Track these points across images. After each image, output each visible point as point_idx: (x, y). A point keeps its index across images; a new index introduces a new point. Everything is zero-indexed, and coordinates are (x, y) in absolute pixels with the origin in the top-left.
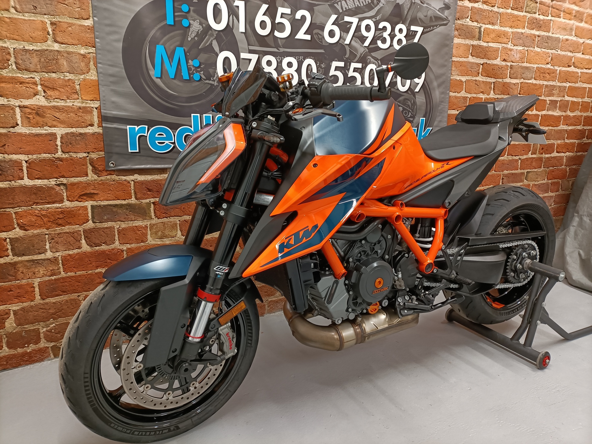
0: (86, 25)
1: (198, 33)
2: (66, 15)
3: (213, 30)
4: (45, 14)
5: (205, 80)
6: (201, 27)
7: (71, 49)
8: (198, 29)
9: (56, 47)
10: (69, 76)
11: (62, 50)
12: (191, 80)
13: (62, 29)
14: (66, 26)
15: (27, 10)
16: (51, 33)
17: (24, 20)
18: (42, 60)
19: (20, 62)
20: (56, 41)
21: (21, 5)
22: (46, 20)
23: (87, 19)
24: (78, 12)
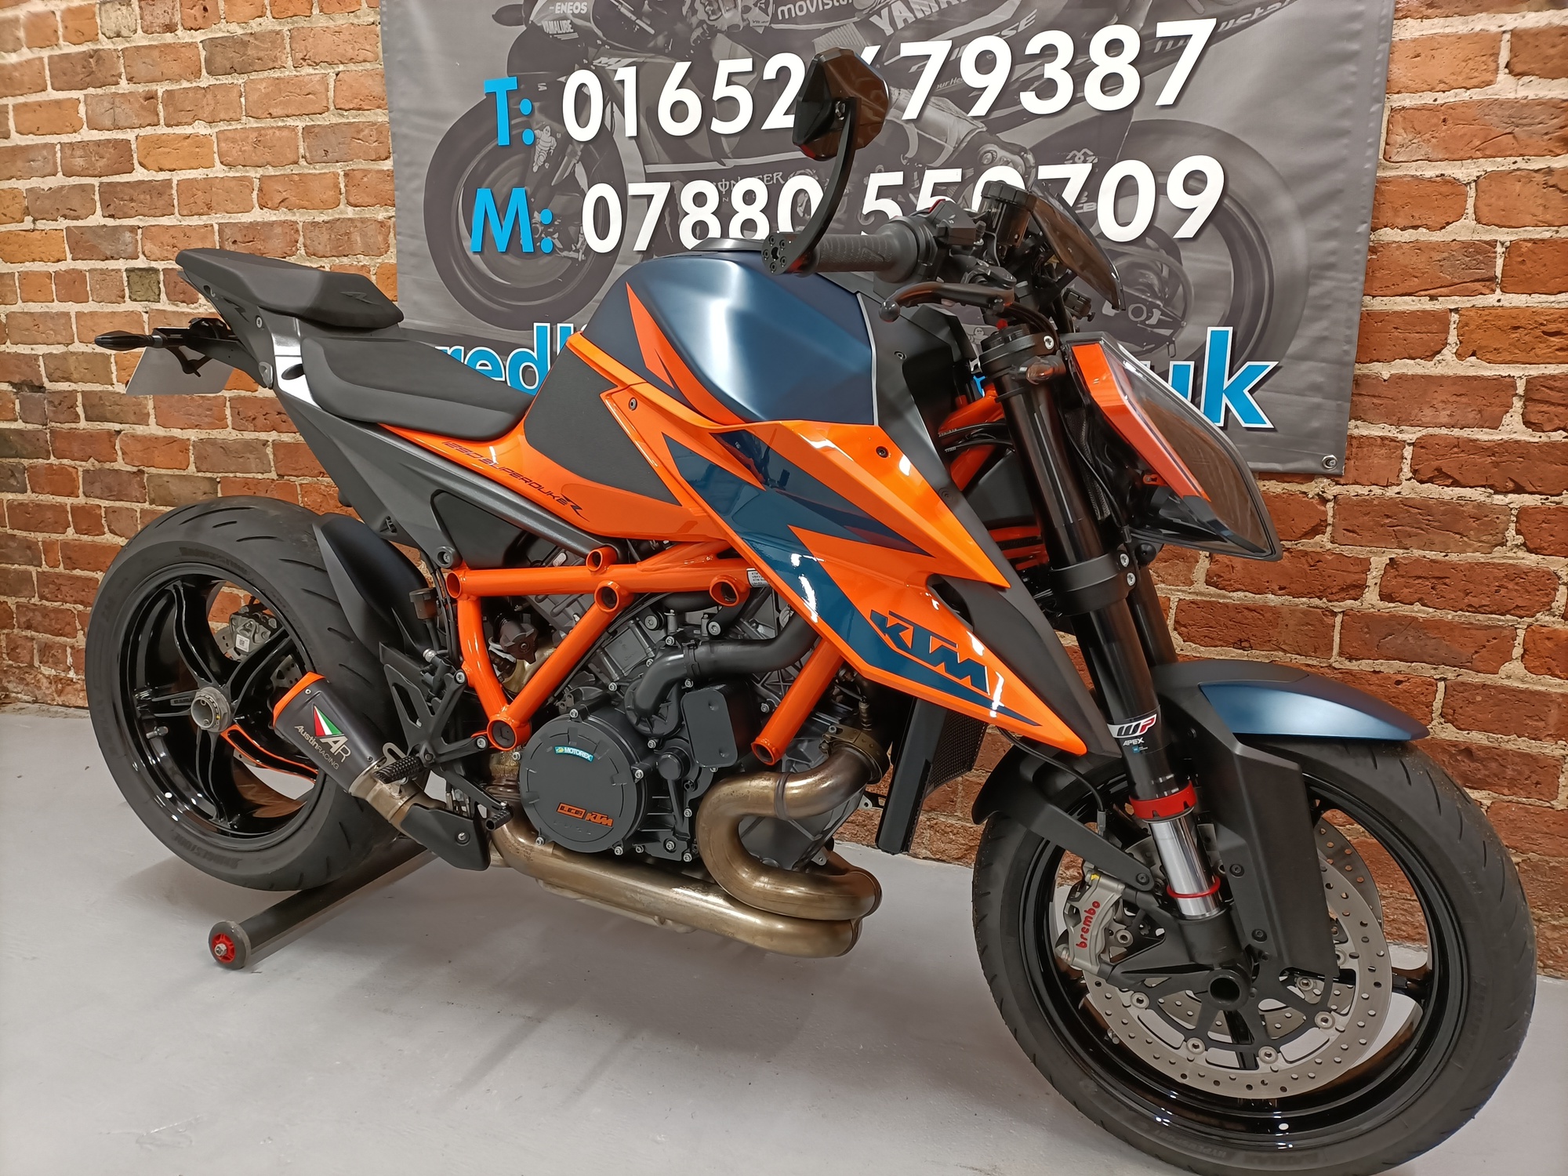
0: (385, 168)
1: (549, 153)
2: (360, 157)
3: (575, 143)
4: (337, 162)
5: (562, 250)
6: (554, 139)
7: (367, 213)
8: (549, 145)
9: (350, 212)
10: (364, 261)
11: (357, 216)
12: (537, 252)
13: (356, 182)
14: (359, 175)
15: (317, 159)
16: (343, 190)
17: (315, 175)
18: (333, 236)
19: (308, 242)
20: (349, 203)
21: (310, 152)
22: (339, 171)
23: (386, 159)
24: (376, 148)
